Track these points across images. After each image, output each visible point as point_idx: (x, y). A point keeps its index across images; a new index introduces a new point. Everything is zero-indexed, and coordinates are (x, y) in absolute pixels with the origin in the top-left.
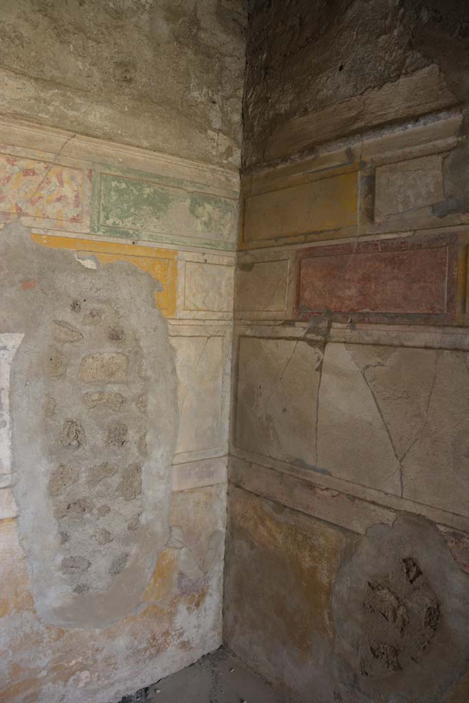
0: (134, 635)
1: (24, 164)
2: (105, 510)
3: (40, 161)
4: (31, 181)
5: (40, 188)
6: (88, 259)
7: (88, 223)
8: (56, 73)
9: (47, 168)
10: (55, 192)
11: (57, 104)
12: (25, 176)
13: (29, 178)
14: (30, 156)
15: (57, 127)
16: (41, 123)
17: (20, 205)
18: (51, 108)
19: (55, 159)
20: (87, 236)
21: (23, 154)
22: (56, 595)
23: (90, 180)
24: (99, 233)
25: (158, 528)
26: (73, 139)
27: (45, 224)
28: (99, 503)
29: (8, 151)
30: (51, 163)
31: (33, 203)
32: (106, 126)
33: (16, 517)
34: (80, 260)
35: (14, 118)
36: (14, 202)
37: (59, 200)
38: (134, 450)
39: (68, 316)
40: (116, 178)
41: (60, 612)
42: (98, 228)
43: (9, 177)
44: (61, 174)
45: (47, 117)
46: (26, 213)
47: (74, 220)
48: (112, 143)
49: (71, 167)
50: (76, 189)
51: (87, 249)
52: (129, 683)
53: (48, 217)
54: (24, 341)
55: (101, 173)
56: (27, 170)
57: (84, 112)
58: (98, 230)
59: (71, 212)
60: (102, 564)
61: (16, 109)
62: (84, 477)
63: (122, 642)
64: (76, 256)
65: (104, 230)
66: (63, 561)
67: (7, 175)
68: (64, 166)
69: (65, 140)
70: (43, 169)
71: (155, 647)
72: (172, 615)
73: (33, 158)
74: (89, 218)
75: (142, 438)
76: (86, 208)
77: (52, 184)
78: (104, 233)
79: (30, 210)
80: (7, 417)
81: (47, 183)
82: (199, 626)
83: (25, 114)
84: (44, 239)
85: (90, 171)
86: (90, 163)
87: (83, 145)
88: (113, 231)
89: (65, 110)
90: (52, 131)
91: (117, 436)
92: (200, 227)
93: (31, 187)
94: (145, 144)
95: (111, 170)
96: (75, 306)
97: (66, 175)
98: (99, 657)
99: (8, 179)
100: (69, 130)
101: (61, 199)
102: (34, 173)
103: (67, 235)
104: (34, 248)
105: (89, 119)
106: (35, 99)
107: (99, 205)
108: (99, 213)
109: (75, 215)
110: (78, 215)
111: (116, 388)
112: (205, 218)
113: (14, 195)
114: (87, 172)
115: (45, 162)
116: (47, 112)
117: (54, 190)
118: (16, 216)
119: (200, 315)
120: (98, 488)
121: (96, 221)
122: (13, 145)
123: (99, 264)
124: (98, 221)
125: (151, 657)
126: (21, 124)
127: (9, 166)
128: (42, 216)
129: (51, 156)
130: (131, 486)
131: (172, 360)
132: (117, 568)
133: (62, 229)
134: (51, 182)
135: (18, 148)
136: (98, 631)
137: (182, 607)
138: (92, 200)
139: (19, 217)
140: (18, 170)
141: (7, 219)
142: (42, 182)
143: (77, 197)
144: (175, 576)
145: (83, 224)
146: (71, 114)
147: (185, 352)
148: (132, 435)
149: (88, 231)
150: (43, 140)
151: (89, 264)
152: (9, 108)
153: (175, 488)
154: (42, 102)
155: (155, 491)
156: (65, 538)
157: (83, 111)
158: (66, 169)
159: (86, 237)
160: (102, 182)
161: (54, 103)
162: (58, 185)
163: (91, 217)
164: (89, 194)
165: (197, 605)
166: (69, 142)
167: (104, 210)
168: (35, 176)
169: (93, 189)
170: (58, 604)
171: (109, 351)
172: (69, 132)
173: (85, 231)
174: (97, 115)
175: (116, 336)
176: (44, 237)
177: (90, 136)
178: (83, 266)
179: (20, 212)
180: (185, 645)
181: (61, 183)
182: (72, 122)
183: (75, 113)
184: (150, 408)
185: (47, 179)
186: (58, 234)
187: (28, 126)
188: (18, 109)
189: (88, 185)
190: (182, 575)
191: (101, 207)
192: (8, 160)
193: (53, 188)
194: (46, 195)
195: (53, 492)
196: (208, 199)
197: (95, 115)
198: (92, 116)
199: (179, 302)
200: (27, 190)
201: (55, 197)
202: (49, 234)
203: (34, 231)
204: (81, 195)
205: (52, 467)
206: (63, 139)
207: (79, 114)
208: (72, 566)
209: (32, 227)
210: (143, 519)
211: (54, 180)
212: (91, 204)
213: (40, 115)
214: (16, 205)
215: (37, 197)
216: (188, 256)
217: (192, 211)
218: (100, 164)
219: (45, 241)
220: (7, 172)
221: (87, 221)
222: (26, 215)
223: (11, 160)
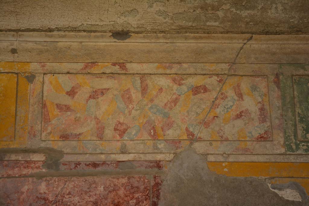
1: (192, 81)
3: (211, 75)
4: (201, 99)
5: (214, 105)
6: (288, 187)
7: (282, 141)
9: (220, 81)
10: (234, 108)
11: (228, 6)
12: (195, 94)
13: (199, 96)
14: (199, 71)
15: (227, 32)
16: (208, 32)
17: (191, 130)
18: (220, 14)
19: (229, 70)
20: (282, 157)
21: (192, 71)
23: (278, 87)
24: (299, 152)
26: (250, 42)
27: (223, 148)
29: (173, 71)
30: (225, 74)
31: (206, 124)
32: (293, 17)
34: (276, 191)
35: (178, 33)
36: (184, 127)
37: (239, 116)
42: (297, 146)
43: (176, 99)
44: (239, 86)
45: (217, 24)
46: (200, 138)
47: (261, 138)
48: (302, 36)
49: (251, 76)
50: (260, 100)
51: (284, 174)
53: (227, 140)
55: (292, 75)
56: (197, 87)
57: (262, 8)
58: (298, 148)
59: (256, 130)
61: (181, 24)
64: (270, 185)
65: (305, 147)
67: (174, 97)
68: (242, 76)
69: (241, 45)
70: (216, 83)
73: (204, 72)
74: (281, 135)
76: (277, 121)
77: (229, 99)
78: (306, 150)
79: (204, 133)
81: (222, 99)
83: (192, 26)
84: (225, 167)
85: (277, 76)
86: (276, 66)
87: (264, 46)
89: (238, 12)
90: (223, 38)
93: (204, 107)
95: (305, 70)
97: (245, 85)
99: (175, 101)
100: (243, 33)
101: (241, 116)
102: (205, 90)
103: (255, 158)
104: (213, 180)
105: (269, 14)
106: (202, 8)
107: (294, 115)
108: (295, 126)
109: (263, 132)
110: (266, 132)
113: (182, 120)
114: (272, 78)
115: (217, 75)
116: (217, 19)
117: (231, 106)
118: (188, 143)
121: (293, 137)
122: (179, 63)
123: (304, 193)
124: (295, 135)
126: (186, 38)
127: (175, 87)
128: (219, 139)
129: (225, 66)
133: (246, 151)
134: (226, 97)
135: (185, 65)
138: (283, 110)
139: (191, 144)
140: (186, 90)
141: (177, 148)
142: (216, 99)
143: (262, 109)
145: (275, 142)
146: (246, 14)
149: (283, 150)
150: (214, 51)
151: (290, 195)
152: (172, 24)
154: (210, 8)
157: (259, 8)
158: (245, 79)
159: (280, 159)
160: (295, 86)
161: (224, 7)
162: (236, 98)
163: (285, 133)
164: (277, 103)
166: (245, 46)
167: (301, 121)
168: (207, 94)
169: (283, 97)
172: (244, 35)
173: (278, 152)
176: (224, 165)
177: (271, 33)
178: (281, 199)
179: (192, 138)
181: (240, 96)
182: (247, 23)
183: (249, 12)
185: (222, 94)
186: (242, 158)
187: (195, 38)
188: (183, 23)
189: (276, 93)
191: (298, 119)
192: (174, 80)
193: (231, 103)
194: (223, 113)
197: (276, 8)
198: (273, 11)
200: (199, 111)
201: (234, 114)
202: (231, 159)
203: (211, 158)
204: (267, 107)
206: (237, 44)
207: (255, 12)
209: (208, 154)
211: (231, 93)
212: (282, 115)
213: (208, 24)
214: (187, 129)
215: (211, 117)
218: (290, 64)
219: (226, 170)
220: (174, 94)
221: (280, 138)
222: (200, 140)
223: (178, 79)
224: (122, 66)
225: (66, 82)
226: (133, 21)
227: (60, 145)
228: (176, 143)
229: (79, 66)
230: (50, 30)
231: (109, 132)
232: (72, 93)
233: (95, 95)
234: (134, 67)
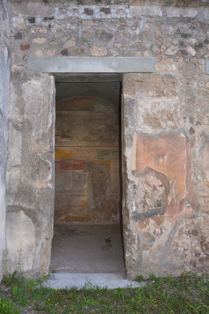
0: (105, 216)
1: (89, 152)
2: (100, 196)
5: (90, 154)
8: (92, 140)
16: (90, 147)
22: (93, 207)
25: (108, 200)
27: (91, 159)
28: (99, 195)
31: (89, 156)
33: (88, 195)
38: (104, 188)
39: (94, 170)
40: (101, 152)
41: (93, 209)
47: (95, 158)
48: (100, 147)
52: (104, 223)
54: (89, 173)
59: (94, 157)
60: (100, 204)
61: (87, 145)
62: (97, 191)
63: (102, 216)
64: (95, 162)
66: (94, 202)
71: (108, 219)
72: (111, 215)
75: (106, 186)
80: (87, 182)
82: (116, 218)
88: (100, 158)
91: (102, 185)
92: (114, 156)
94: (105, 146)
96: (96, 169)
97: (94, 152)
98: (99, 217)
106: (90, 144)
111: (102, 179)
112: (115, 155)
114: (96, 151)
115: (91, 151)
119: (114, 169)
120: (99, 193)
125: (107, 220)
126: (88, 147)
130: (104, 193)
131: (110, 175)
132: (102, 205)
136: (99, 213)
137: (113, 214)
138: (97, 155)
143: (95, 155)
144: (111, 208)
147: (112, 175)
148: (104, 186)
150: (91, 149)
151: (97, 163)
153: (111, 194)
155: (108, 195)
156: (94, 199)
157: (96, 144)
159: (97, 160)
160: (99, 152)
161: (92, 144)
165: (116, 214)
169: (97, 153)
170: (93, 208)
171: (100, 174)
174: (98, 144)
175: (101, 172)
177: (97, 147)
179: (88, 158)
180: (113, 220)
182: (94, 145)
184: (107, 182)
186: (93, 160)
190: (113, 208)
191: (99, 156)
195: (93, 192)
196: (115, 152)
199: (111, 167)
201: (92, 155)
205: (93, 189)
206: (93, 148)
208: (95, 203)
210: (106, 198)
211: (92, 153)
216: (112, 161)
217: (113, 154)
218: (98, 150)
219: (91, 161)
221: (97, 158)
223: (87, 152)
224: (81, 150)
225: (76, 152)
226: (82, 145)
227: (75, 158)
228: (86, 158)
229: (77, 150)
230: (74, 147)
231: (80, 157)
232: (76, 153)
233: (79, 153)
234: (82, 150)
